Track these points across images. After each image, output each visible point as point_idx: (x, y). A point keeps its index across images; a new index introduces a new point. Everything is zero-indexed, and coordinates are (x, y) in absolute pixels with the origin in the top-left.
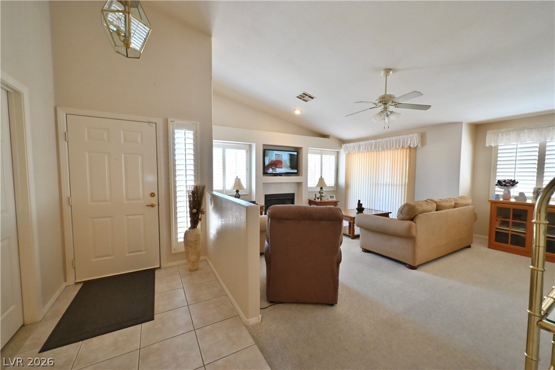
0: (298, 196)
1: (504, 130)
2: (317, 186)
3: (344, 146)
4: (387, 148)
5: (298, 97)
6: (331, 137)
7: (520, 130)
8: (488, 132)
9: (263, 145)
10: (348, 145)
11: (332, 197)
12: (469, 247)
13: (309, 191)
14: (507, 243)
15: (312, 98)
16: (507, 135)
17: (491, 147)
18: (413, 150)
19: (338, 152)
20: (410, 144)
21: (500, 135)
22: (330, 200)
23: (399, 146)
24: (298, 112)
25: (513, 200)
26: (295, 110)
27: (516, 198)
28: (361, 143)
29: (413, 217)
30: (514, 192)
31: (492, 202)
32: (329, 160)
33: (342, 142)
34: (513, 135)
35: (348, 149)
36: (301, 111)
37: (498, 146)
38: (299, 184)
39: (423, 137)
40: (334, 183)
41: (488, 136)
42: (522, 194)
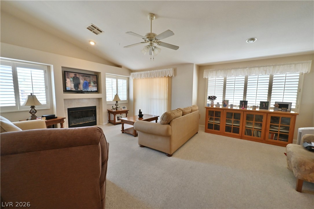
0: (99, 108)
1: (211, 70)
2: (114, 100)
3: (132, 74)
4: (156, 76)
5: (88, 28)
6: (122, 67)
7: (217, 70)
8: (205, 70)
9: (62, 67)
10: (134, 73)
11: (124, 108)
12: (197, 133)
13: (107, 104)
14: (213, 129)
15: (101, 32)
16: (212, 72)
17: (205, 78)
18: (170, 78)
19: (128, 78)
20: (169, 74)
21: (209, 72)
22: (123, 110)
23: (163, 75)
24: (92, 43)
25: (214, 107)
26: (90, 41)
27: (216, 105)
28: (142, 72)
29: (169, 122)
30: (215, 102)
31: (207, 108)
32: (122, 83)
33: (131, 71)
34: (214, 73)
35: (134, 76)
36: (95, 43)
37: (208, 78)
38: (99, 99)
39: (175, 71)
40: (126, 98)
41: (204, 72)
42: (218, 103)
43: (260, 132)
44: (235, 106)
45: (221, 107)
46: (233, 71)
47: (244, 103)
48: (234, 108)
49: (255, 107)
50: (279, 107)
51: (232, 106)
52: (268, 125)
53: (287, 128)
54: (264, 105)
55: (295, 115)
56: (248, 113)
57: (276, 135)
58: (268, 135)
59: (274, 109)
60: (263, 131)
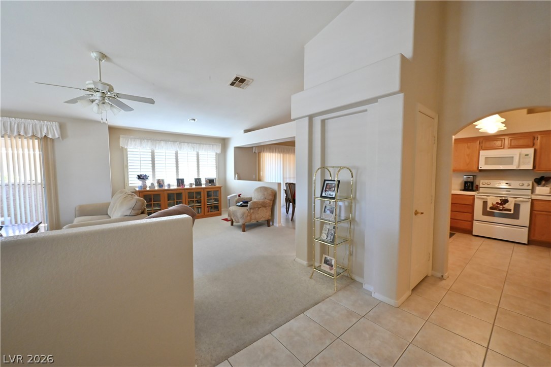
1: (132, 137)
7: (142, 139)
8: (121, 136)
16: (134, 141)
17: (122, 148)
20: (47, 133)
21: (130, 140)
23: (26, 133)
25: (148, 189)
27: (150, 187)
34: (138, 142)
37: (127, 149)
41: (121, 139)
42: (152, 184)
43: (200, 208)
44: (173, 186)
45: (157, 188)
46: (163, 143)
47: (180, 182)
48: (172, 188)
49: (191, 184)
50: (210, 183)
51: (169, 185)
52: (206, 201)
53: (217, 200)
54: (198, 181)
55: (220, 188)
56: (189, 191)
57: (212, 208)
58: (206, 209)
59: (206, 184)
60: (202, 206)
